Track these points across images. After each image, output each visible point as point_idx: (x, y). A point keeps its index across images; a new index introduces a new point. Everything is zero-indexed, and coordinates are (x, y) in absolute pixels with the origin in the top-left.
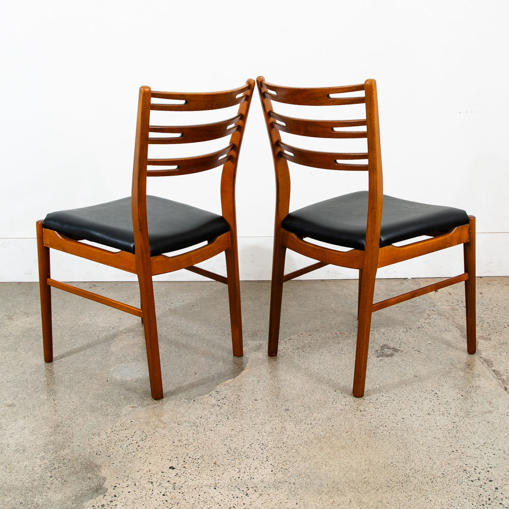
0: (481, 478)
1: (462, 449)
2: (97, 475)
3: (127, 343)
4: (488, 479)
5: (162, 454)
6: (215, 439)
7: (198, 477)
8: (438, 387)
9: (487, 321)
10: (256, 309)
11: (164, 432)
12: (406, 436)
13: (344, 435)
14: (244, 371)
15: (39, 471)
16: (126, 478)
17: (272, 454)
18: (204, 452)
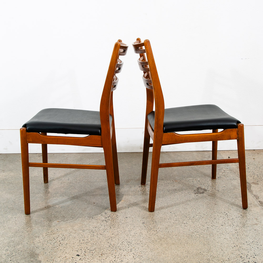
0: (250, 261)
1: (240, 245)
2: (36, 260)
3: (57, 186)
4: (254, 261)
5: (73, 248)
6: (103, 239)
7: (92, 261)
8: (228, 210)
9: (257, 174)
10: (130, 167)
11: (75, 235)
12: (209, 237)
13: (174, 237)
14: (121, 202)
15: (4, 257)
16: (52, 261)
17: (134, 247)
18: (96, 247)
